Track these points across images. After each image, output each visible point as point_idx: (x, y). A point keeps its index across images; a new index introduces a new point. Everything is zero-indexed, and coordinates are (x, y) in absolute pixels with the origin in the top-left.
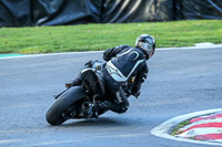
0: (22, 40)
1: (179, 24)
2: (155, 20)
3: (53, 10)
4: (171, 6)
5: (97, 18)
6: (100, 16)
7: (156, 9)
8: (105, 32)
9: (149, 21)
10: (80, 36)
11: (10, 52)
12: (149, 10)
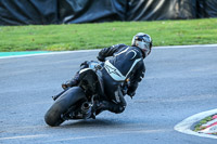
0: (49, 37)
1: (202, 22)
2: (178, 18)
3: (79, 8)
4: (194, 5)
5: (122, 16)
6: (125, 14)
7: (180, 7)
8: (130, 29)
9: (173, 19)
10: (105, 33)
11: (36, 49)
12: (173, 8)
